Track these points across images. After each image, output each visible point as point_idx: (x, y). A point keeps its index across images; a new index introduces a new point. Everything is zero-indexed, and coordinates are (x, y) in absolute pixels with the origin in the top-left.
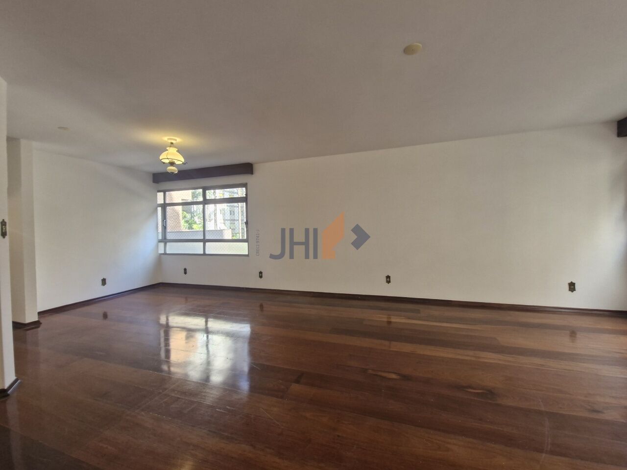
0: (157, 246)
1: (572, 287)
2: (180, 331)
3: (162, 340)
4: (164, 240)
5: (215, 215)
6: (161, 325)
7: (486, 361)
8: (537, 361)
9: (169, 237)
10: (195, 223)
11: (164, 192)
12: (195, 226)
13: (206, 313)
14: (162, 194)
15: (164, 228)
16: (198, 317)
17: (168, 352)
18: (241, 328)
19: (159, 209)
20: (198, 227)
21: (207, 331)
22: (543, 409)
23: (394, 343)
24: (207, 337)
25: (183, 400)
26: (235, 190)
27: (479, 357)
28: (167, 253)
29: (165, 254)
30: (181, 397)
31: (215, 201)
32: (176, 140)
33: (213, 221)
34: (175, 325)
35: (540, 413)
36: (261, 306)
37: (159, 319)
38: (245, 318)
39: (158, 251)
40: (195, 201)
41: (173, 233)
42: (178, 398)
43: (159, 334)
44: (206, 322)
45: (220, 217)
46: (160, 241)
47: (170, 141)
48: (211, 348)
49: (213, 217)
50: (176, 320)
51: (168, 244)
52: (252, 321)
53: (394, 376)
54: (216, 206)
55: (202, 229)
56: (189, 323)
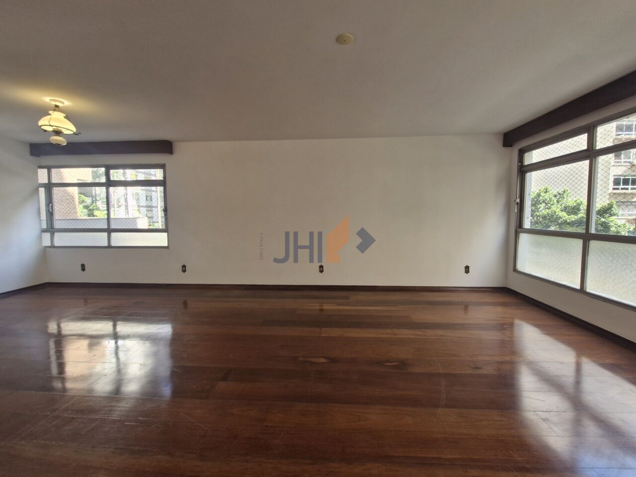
0: (40, 238)
1: (467, 269)
2: (76, 339)
3: (52, 352)
4: (51, 229)
5: (126, 200)
6: (51, 335)
7: (401, 336)
8: (440, 332)
9: (57, 225)
10: (98, 209)
11: (49, 168)
12: (96, 213)
13: (114, 316)
14: (45, 171)
15: (50, 214)
16: (101, 321)
17: (61, 366)
18: (158, 329)
19: (42, 190)
20: (101, 214)
21: (116, 336)
22: (441, 371)
23: (324, 329)
24: (116, 343)
25: (80, 420)
26: (152, 171)
27: (395, 334)
28: (56, 245)
29: (53, 247)
30: (77, 416)
31: (125, 184)
32: (63, 103)
33: (123, 207)
34: (69, 333)
35: (439, 375)
36: (185, 304)
37: (47, 327)
38: (164, 318)
39: (41, 243)
40: (96, 181)
41: (64, 221)
42: (73, 418)
43: (48, 346)
44: (115, 326)
45: (132, 202)
46: (44, 231)
47: (54, 103)
48: (121, 355)
49: (122, 202)
50: (70, 327)
51: (57, 235)
52: (173, 320)
53: (323, 360)
54: (126, 190)
55: (106, 217)
56: (89, 328)
